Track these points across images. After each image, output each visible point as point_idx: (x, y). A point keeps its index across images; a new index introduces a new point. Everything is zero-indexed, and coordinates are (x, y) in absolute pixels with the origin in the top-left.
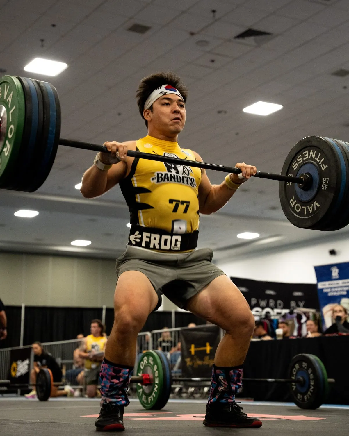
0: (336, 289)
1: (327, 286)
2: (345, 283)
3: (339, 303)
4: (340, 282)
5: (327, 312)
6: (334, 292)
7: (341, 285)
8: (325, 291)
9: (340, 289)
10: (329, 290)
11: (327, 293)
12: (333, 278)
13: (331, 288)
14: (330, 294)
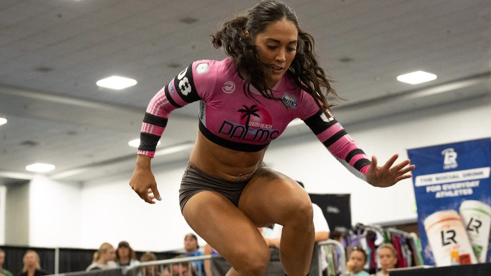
0: (453, 186)
1: (434, 182)
2: (469, 175)
3: (457, 209)
4: (461, 175)
5: (431, 226)
6: (448, 190)
7: (462, 179)
8: (428, 189)
9: (459, 185)
10: (438, 188)
11: (433, 194)
12: (446, 167)
13: (441, 185)
14: (438, 195)
